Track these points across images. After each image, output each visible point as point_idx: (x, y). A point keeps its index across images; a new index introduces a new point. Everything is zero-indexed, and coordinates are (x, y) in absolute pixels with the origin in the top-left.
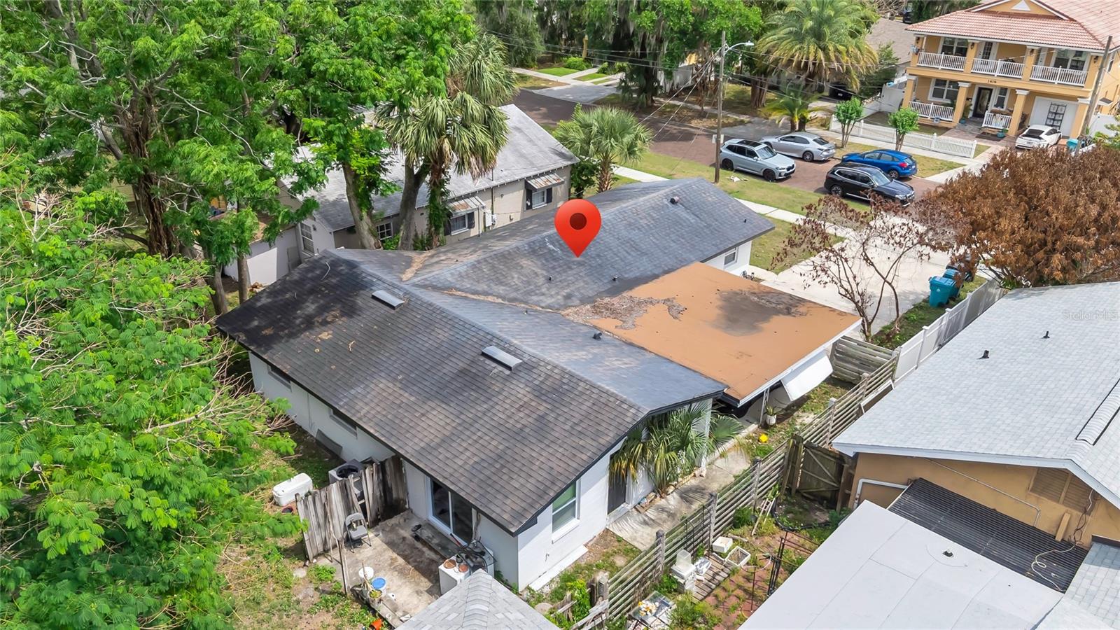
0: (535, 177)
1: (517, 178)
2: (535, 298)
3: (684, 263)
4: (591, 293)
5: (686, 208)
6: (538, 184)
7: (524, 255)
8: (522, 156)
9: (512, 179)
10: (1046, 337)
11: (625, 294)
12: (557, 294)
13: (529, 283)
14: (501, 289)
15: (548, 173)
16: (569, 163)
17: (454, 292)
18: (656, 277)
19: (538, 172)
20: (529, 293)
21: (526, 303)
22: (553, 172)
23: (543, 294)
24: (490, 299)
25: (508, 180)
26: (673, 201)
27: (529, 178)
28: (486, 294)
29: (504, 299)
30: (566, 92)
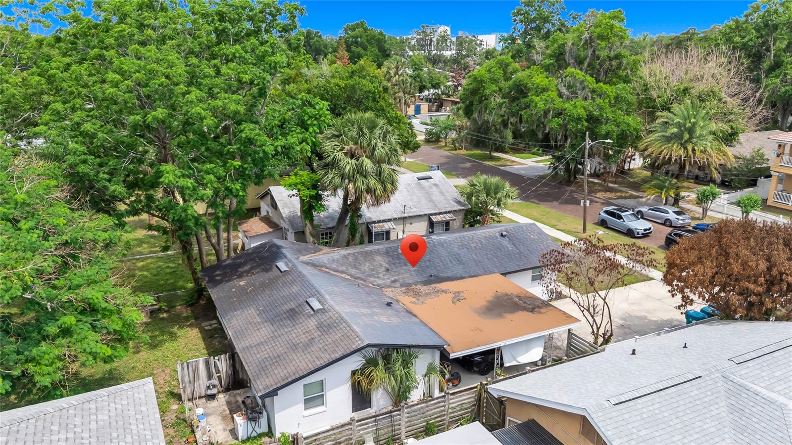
0: (436, 214)
1: (421, 213)
2: (372, 279)
3: (487, 272)
4: (410, 281)
5: (510, 240)
6: (439, 218)
7: (380, 254)
8: (432, 201)
9: (418, 214)
10: (685, 347)
11: (433, 285)
12: (388, 279)
13: (373, 270)
14: (353, 271)
15: (446, 213)
16: (463, 208)
17: (324, 269)
18: (462, 278)
19: (438, 211)
20: (370, 276)
21: (364, 281)
22: (450, 212)
23: (379, 278)
24: (343, 275)
25: (415, 214)
26: (502, 235)
27: (431, 214)
28: (343, 272)
29: (352, 276)
30: (522, 169)
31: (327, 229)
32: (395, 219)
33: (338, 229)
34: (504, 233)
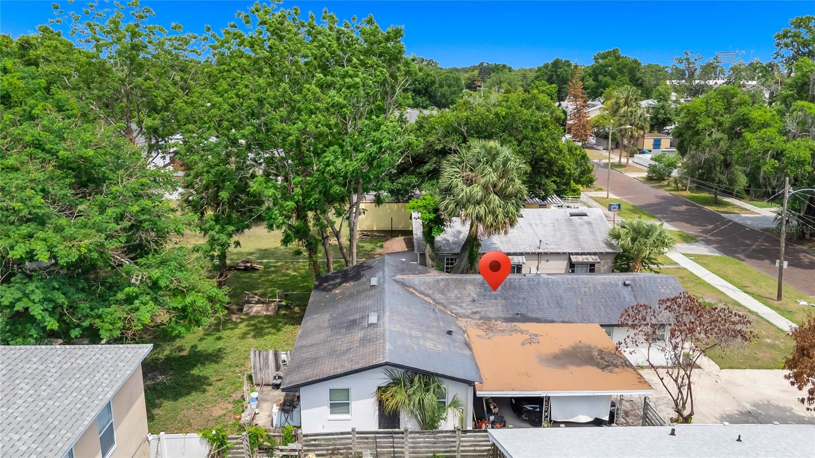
0: (577, 254)
1: (559, 251)
2: (453, 307)
3: (586, 320)
4: (492, 315)
5: (633, 290)
6: (580, 259)
7: (474, 284)
8: (577, 239)
9: (555, 251)
10: (739, 440)
11: (514, 324)
12: (470, 309)
13: (459, 298)
14: (438, 296)
15: (590, 254)
16: (612, 251)
17: (411, 290)
18: (552, 322)
19: (580, 251)
20: (453, 303)
21: (445, 307)
22: (595, 254)
23: (461, 307)
24: (426, 299)
25: (552, 251)
26: (625, 284)
27: (572, 254)
28: (428, 295)
29: (434, 300)
30: (749, 219)
31: (453, 254)
32: (527, 254)
33: (461, 255)
34: (627, 282)
